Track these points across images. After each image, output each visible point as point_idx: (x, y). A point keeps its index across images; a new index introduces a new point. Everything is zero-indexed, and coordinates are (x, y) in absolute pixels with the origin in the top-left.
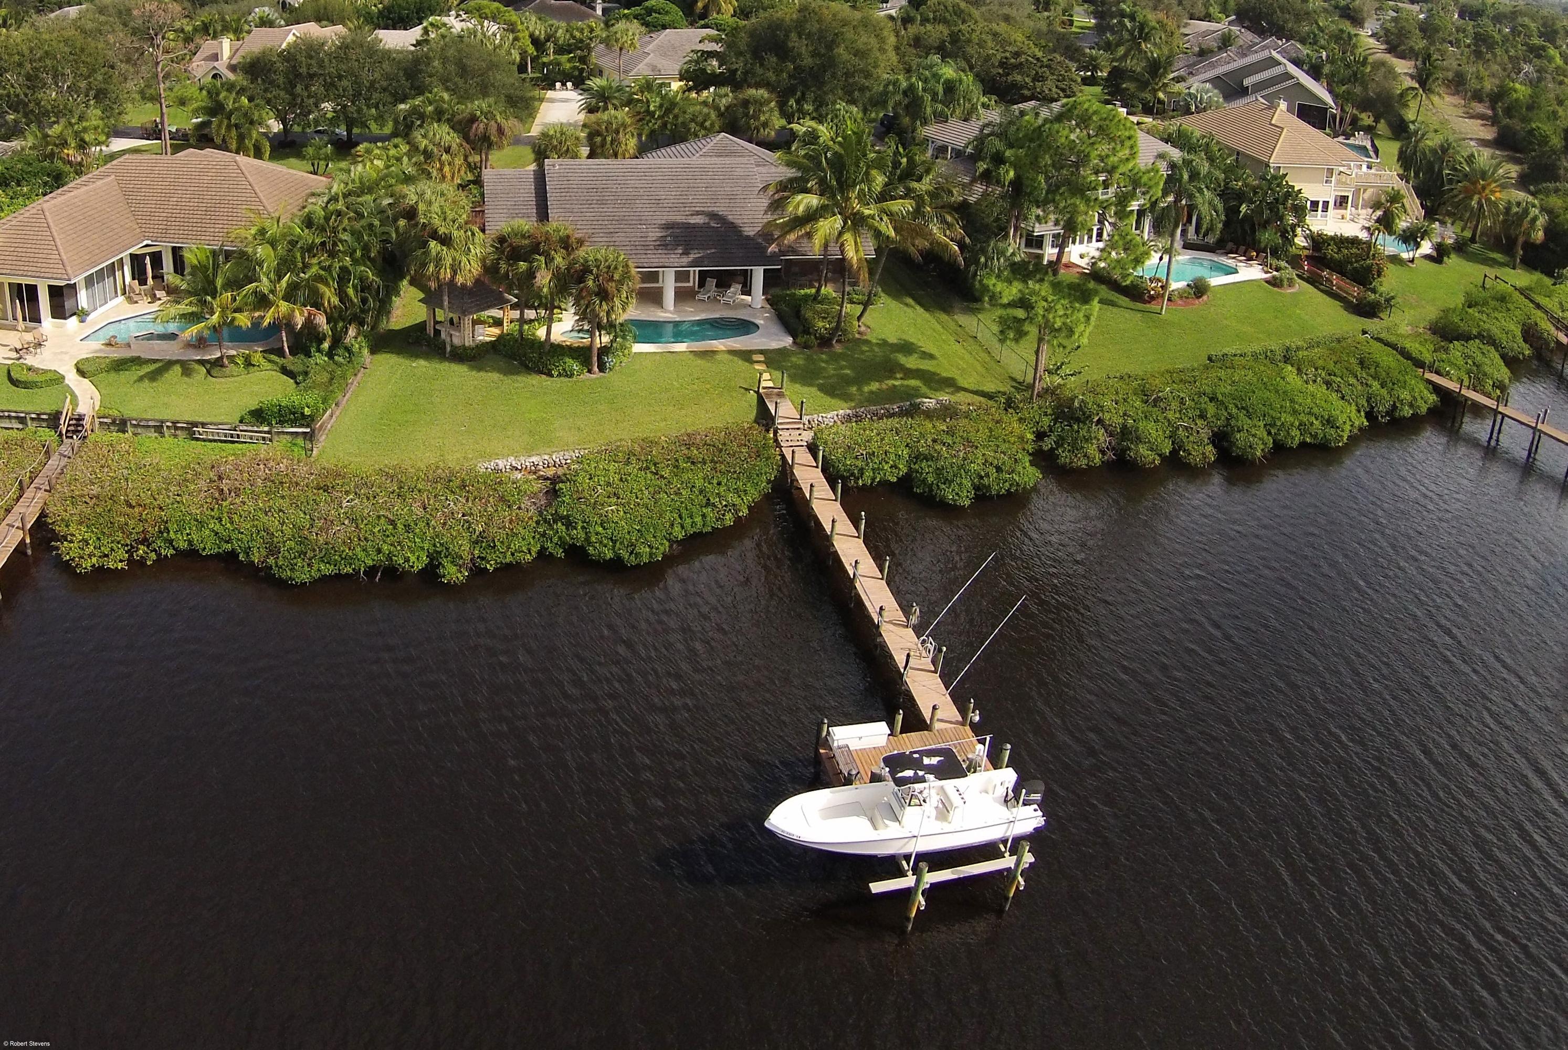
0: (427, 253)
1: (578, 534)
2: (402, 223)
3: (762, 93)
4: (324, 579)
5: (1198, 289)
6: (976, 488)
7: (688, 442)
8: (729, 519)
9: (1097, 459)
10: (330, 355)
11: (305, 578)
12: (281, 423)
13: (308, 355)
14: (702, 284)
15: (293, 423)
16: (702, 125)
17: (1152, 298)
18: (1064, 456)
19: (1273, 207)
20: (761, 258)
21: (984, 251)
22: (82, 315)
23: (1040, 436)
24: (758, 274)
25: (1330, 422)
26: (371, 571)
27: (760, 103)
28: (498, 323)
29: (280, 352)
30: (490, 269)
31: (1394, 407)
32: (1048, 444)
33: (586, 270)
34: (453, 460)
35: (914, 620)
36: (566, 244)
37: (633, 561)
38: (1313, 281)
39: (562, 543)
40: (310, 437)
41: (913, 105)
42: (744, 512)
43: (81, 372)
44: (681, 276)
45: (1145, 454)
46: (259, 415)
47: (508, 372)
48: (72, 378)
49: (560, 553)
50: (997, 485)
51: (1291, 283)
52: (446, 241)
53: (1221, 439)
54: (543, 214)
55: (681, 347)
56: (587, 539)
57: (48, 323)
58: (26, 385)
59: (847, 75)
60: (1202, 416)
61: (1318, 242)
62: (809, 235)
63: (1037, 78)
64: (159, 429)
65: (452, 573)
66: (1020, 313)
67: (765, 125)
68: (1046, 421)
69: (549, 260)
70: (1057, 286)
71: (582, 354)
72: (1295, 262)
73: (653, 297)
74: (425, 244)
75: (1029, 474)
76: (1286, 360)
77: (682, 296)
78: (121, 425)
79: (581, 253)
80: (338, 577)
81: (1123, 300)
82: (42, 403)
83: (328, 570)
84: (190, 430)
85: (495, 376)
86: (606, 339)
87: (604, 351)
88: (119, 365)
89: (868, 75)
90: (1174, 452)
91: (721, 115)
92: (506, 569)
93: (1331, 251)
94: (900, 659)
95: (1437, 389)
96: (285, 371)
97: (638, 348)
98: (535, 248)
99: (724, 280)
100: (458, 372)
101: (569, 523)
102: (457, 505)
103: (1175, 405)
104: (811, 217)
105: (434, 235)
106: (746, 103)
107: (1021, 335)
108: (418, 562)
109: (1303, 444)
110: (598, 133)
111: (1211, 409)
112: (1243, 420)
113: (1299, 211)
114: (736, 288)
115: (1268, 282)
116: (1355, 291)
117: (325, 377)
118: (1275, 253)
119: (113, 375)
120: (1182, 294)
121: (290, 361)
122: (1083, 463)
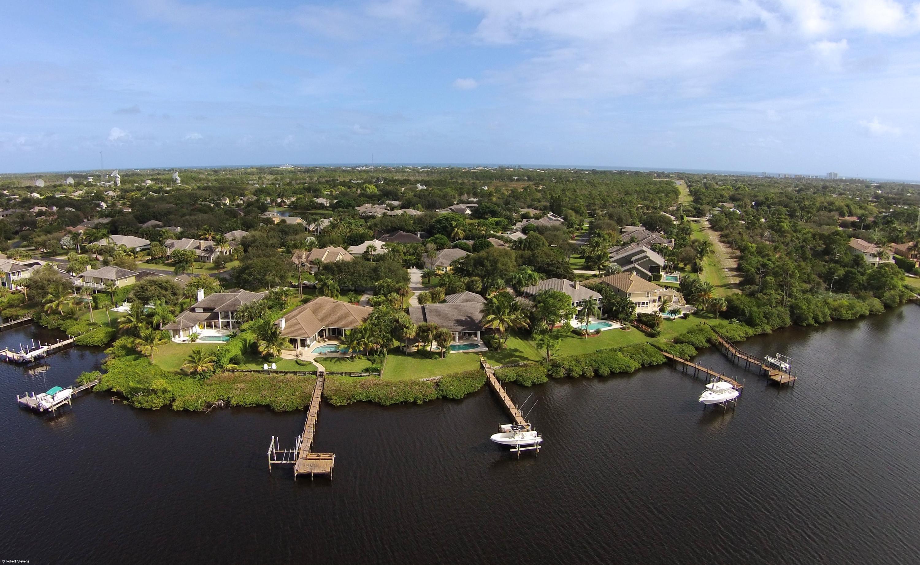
0: (403, 331)
1: (445, 393)
2: (395, 323)
3: (477, 278)
4: (392, 404)
5: (598, 332)
6: (532, 382)
7: (466, 373)
8: (476, 390)
9: (562, 376)
10: (379, 355)
11: (388, 404)
12: (373, 372)
13: (373, 355)
14: (464, 335)
15: (375, 372)
16: (460, 288)
17: (583, 335)
18: (554, 375)
19: (623, 308)
20: (480, 328)
21: (536, 325)
22: (309, 346)
23: (549, 371)
24: (479, 333)
25: (629, 367)
26: (402, 402)
27: (477, 281)
28: (417, 346)
29: (366, 355)
30: (418, 334)
31: (651, 362)
32: (550, 373)
33: (441, 335)
34: (414, 378)
35: (517, 407)
36: (436, 328)
37: (457, 398)
38: (637, 327)
39: (441, 395)
40: (379, 375)
41: (520, 282)
42: (480, 388)
43: (316, 361)
44: (459, 333)
45: (575, 375)
46: (367, 370)
47: (422, 358)
48: (314, 363)
49: (441, 397)
50: (537, 382)
51: (629, 328)
52: (408, 328)
53: (596, 371)
54: (425, 320)
55: (461, 351)
56: (447, 395)
57: (300, 349)
58: (303, 365)
59: (501, 271)
60: (591, 365)
61: (640, 315)
62: (492, 325)
63: (557, 268)
64: (342, 374)
65: (420, 402)
66: (542, 342)
67: (478, 287)
68: (550, 367)
69: (432, 332)
70: (550, 336)
71: (439, 354)
72: (631, 322)
73: (454, 339)
74: (403, 329)
75: (545, 379)
76: (620, 351)
77: (460, 338)
78: (332, 373)
79: (440, 330)
80: (395, 404)
81: (575, 336)
82: (309, 369)
83: (393, 402)
84: (350, 374)
85: (419, 360)
86: (444, 350)
87: (444, 353)
88: (326, 359)
89: (507, 271)
90: (583, 374)
91: (465, 284)
92: (430, 401)
93: (644, 319)
94: (514, 415)
95: (667, 357)
96: (368, 359)
97: (452, 352)
98: (429, 330)
99: (470, 334)
100: (410, 359)
101: (442, 391)
102: (417, 388)
103: (584, 363)
104: (492, 320)
105: (405, 327)
106: (472, 281)
107: (542, 347)
108: (412, 400)
109: (620, 372)
110: (435, 294)
111: (594, 364)
112: (603, 367)
113: (634, 308)
114: (473, 336)
115: (621, 328)
116: (649, 330)
117: (379, 361)
118: (624, 320)
119: (325, 362)
120: (593, 334)
121: (371, 357)
122: (559, 377)
